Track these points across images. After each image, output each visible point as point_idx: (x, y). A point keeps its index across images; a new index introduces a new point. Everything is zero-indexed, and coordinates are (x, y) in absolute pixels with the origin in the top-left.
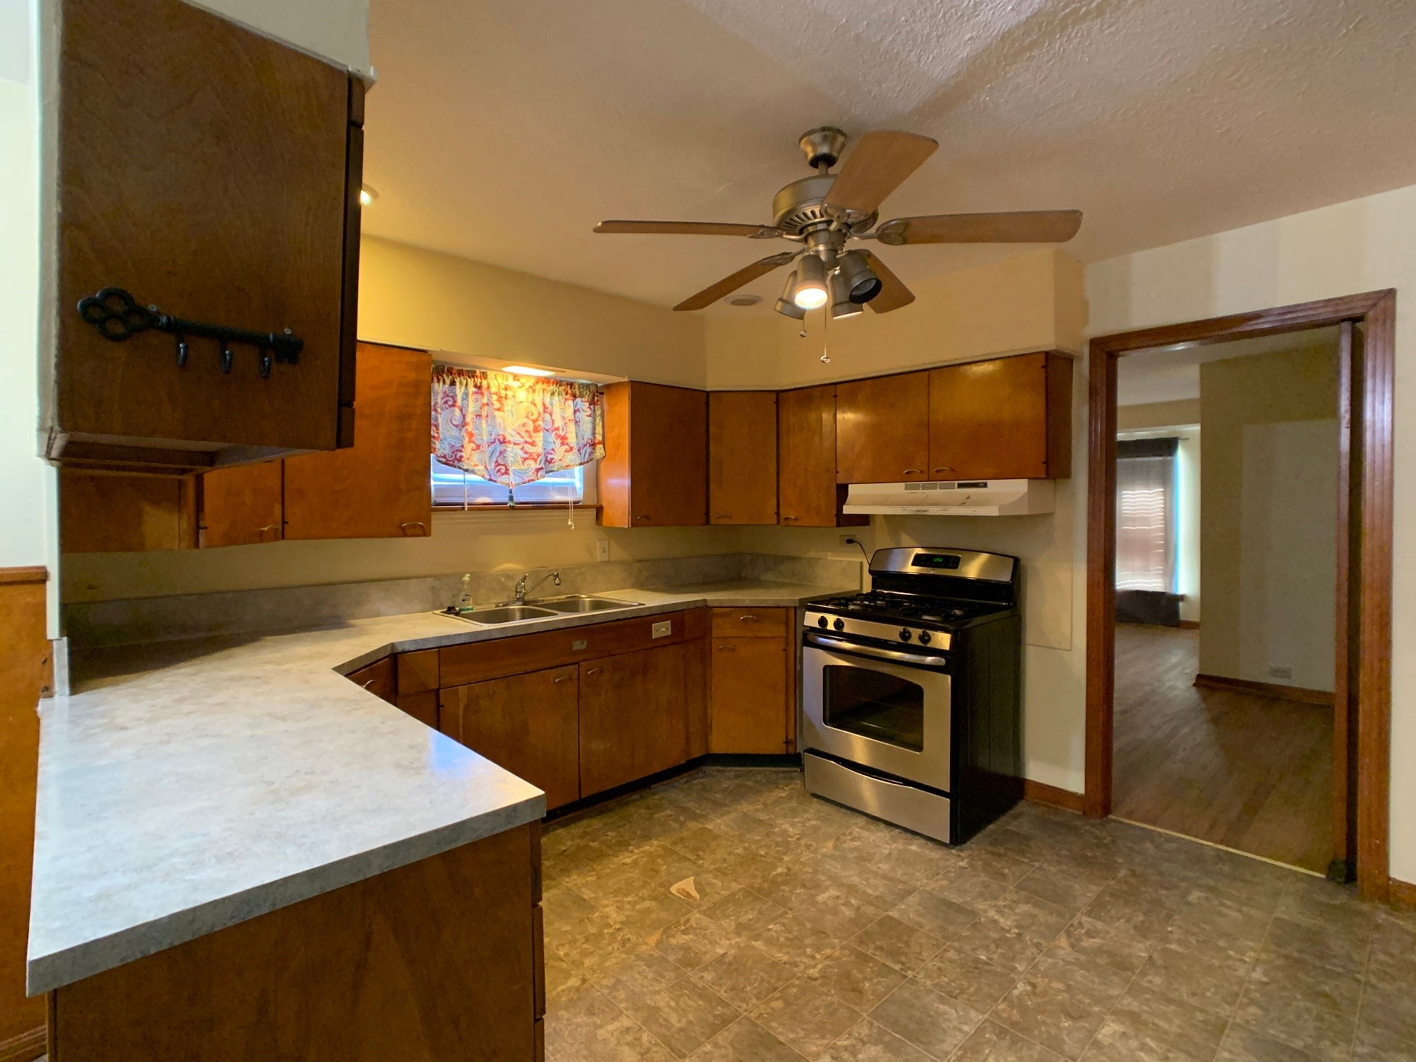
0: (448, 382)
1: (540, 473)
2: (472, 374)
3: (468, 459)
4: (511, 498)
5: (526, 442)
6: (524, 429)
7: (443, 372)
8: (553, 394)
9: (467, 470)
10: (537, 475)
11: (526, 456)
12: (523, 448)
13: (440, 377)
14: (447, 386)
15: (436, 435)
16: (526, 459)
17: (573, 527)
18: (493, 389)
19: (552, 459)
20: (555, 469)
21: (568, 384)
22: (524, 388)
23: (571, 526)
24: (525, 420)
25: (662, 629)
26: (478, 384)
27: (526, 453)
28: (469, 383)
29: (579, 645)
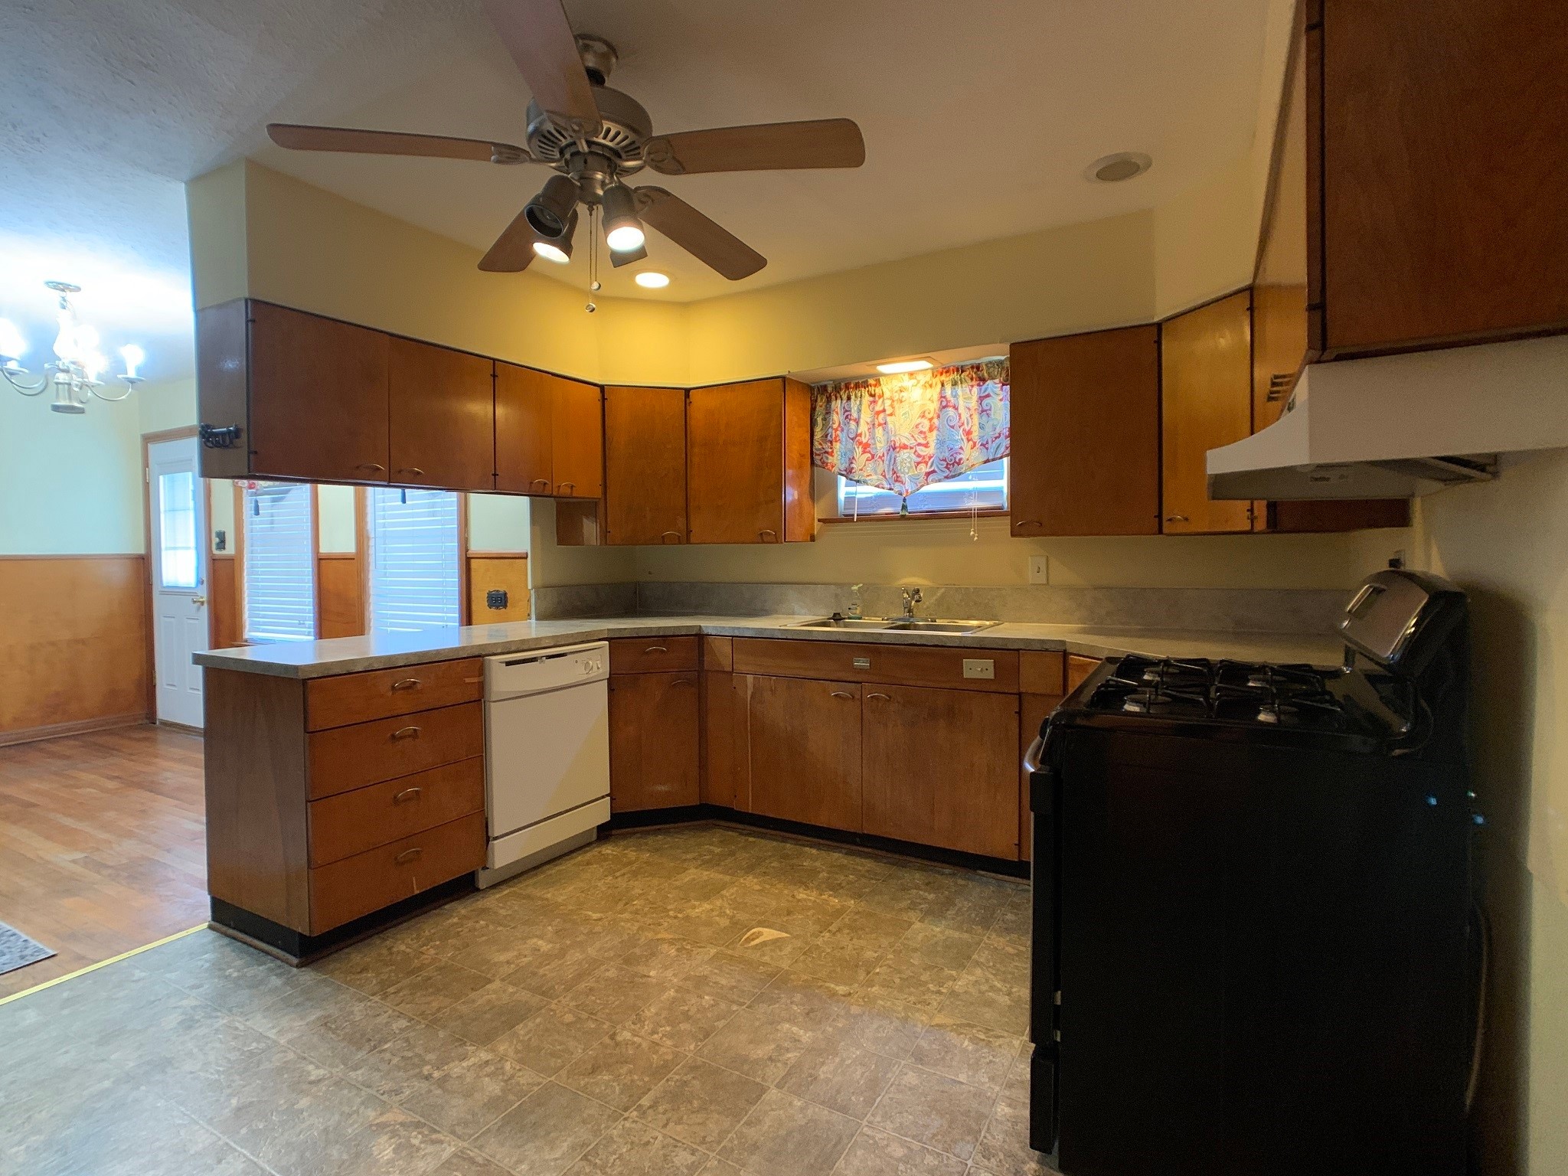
0: (845, 397)
1: (931, 477)
2: (866, 385)
3: (861, 470)
4: (904, 507)
5: (919, 444)
6: (917, 431)
7: (841, 389)
8: (955, 384)
9: (858, 481)
10: (926, 480)
11: (919, 460)
12: (916, 451)
13: (838, 395)
14: (844, 401)
15: (830, 450)
16: (918, 463)
17: (976, 538)
18: (887, 394)
19: (960, 459)
20: (963, 471)
21: (972, 367)
22: (919, 385)
23: (974, 536)
24: (919, 420)
25: (977, 669)
26: (873, 393)
27: (919, 456)
28: (863, 394)
29: (862, 663)
